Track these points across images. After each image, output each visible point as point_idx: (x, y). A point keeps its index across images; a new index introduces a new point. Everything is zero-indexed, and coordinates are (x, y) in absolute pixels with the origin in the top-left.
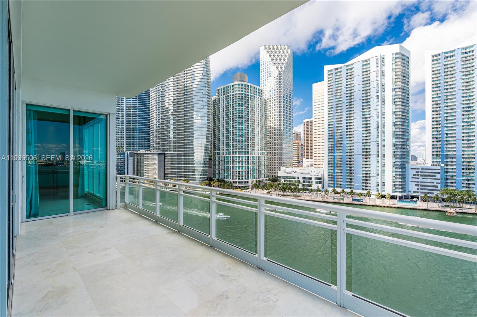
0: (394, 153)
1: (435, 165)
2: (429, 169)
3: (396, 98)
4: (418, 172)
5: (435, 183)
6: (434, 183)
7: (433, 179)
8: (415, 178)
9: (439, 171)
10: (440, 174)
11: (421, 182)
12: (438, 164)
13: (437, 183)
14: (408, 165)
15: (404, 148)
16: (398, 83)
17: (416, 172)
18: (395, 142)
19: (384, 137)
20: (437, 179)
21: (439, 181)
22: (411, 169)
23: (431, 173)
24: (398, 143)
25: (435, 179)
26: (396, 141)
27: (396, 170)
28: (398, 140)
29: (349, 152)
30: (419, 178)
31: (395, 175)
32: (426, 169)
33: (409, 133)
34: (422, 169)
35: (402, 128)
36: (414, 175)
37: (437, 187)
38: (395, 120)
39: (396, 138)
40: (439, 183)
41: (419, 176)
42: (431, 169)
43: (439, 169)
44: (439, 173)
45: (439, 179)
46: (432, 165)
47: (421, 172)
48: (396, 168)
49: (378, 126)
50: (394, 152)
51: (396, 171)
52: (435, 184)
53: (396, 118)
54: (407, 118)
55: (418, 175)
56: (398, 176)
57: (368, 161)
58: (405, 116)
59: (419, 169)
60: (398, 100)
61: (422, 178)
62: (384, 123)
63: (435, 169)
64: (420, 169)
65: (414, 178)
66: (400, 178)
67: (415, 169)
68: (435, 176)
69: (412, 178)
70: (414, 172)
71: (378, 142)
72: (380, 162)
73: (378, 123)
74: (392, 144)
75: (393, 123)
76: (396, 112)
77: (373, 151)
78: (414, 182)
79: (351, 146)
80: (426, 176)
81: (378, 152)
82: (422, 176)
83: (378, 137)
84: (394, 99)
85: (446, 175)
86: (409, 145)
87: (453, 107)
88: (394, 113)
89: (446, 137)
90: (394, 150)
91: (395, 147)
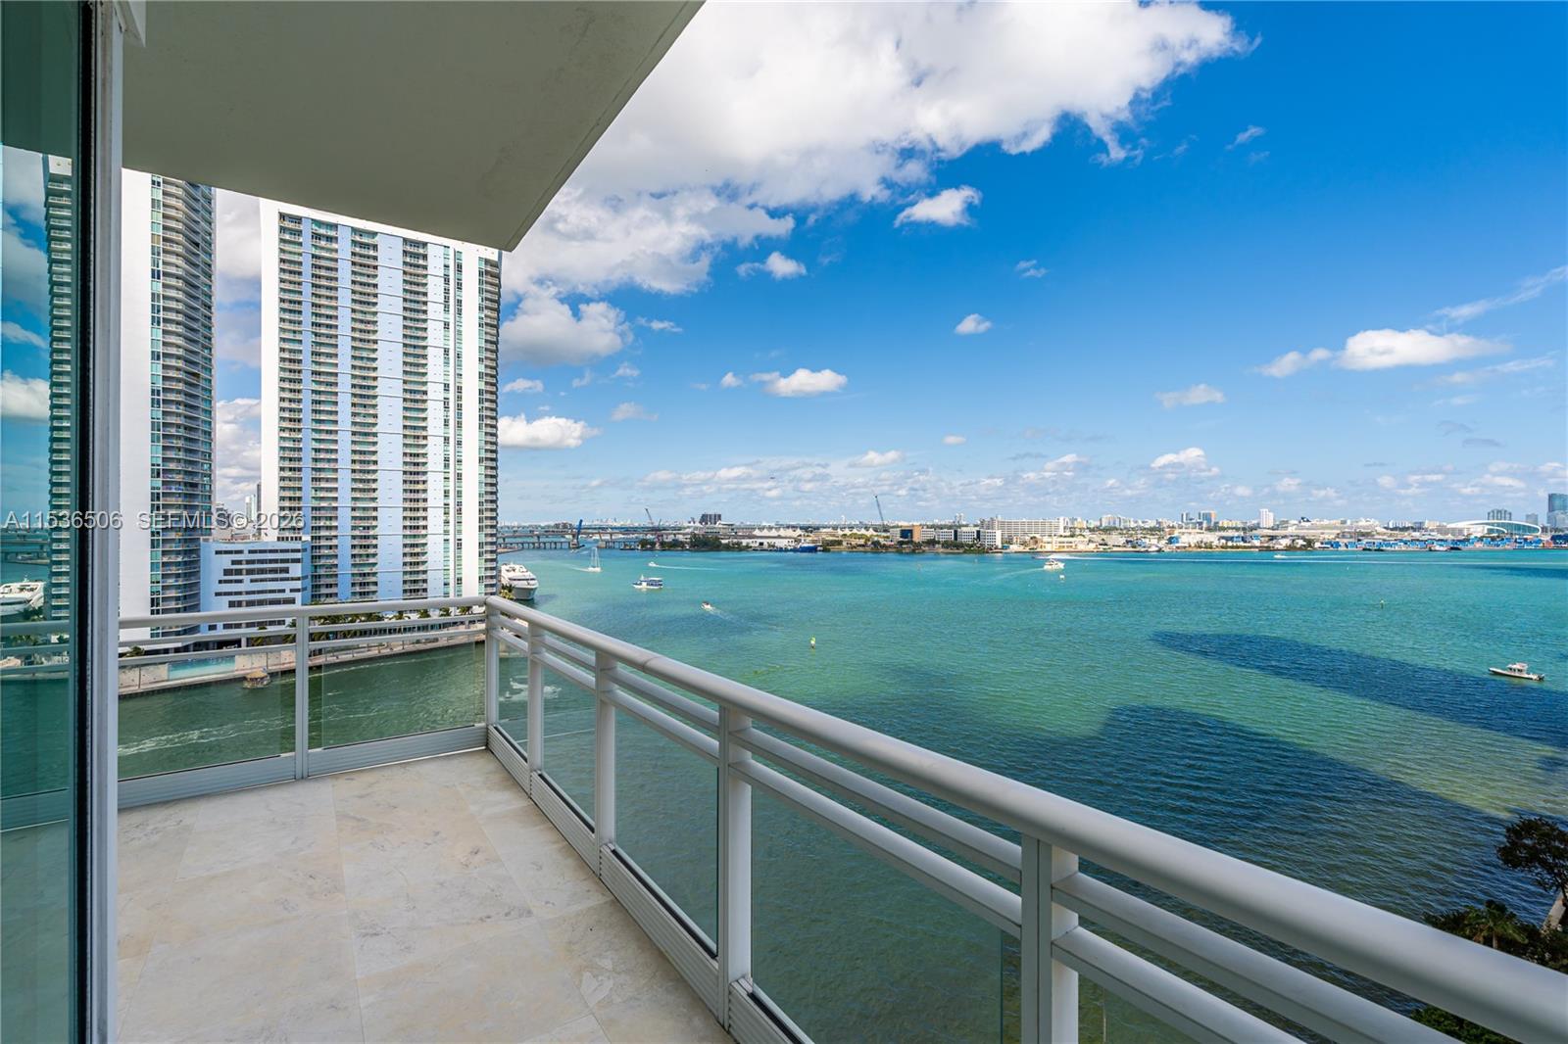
0: (158, 499)
1: (287, 538)
2: (271, 551)
3: (165, 309)
4: (239, 562)
5: (288, 591)
6: (283, 591)
7: (282, 579)
8: (230, 581)
9: (298, 555)
10: (300, 565)
11: (248, 593)
12: (294, 536)
13: (292, 591)
14: (206, 540)
15: (194, 485)
16: (173, 259)
17: (234, 562)
18: (160, 462)
20: (293, 579)
21: (298, 585)
22: (217, 553)
23: (275, 561)
24: (172, 466)
25: (287, 579)
26: (164, 460)
27: (165, 559)
28: (171, 454)
30: (240, 581)
31: (160, 578)
32: (261, 552)
33: (210, 434)
34: (250, 552)
35: (186, 417)
36: (227, 572)
37: (292, 601)
38: (160, 385)
39: (165, 448)
40: (298, 590)
41: (241, 574)
42: (276, 551)
43: (298, 551)
44: (297, 561)
45: (298, 579)
46: (279, 539)
47: (248, 562)
48: (164, 553)
50: (155, 497)
51: (164, 564)
52: (288, 595)
53: (165, 378)
54: (202, 383)
55: (239, 572)
56: (171, 581)
58: (196, 375)
59: (241, 552)
60: (172, 316)
61: (252, 581)
63: (287, 551)
64: (246, 552)
65: (226, 582)
66: (178, 587)
67: (230, 552)
68: (286, 570)
69: (220, 582)
70: (226, 562)
74: (150, 467)
75: (153, 391)
76: (166, 355)
78: (226, 594)
80: (262, 571)
82: (250, 572)
85: (316, 567)
86: (210, 476)
87: (332, 379)
88: (155, 356)
89: (315, 460)
90: (156, 491)
91: (161, 479)
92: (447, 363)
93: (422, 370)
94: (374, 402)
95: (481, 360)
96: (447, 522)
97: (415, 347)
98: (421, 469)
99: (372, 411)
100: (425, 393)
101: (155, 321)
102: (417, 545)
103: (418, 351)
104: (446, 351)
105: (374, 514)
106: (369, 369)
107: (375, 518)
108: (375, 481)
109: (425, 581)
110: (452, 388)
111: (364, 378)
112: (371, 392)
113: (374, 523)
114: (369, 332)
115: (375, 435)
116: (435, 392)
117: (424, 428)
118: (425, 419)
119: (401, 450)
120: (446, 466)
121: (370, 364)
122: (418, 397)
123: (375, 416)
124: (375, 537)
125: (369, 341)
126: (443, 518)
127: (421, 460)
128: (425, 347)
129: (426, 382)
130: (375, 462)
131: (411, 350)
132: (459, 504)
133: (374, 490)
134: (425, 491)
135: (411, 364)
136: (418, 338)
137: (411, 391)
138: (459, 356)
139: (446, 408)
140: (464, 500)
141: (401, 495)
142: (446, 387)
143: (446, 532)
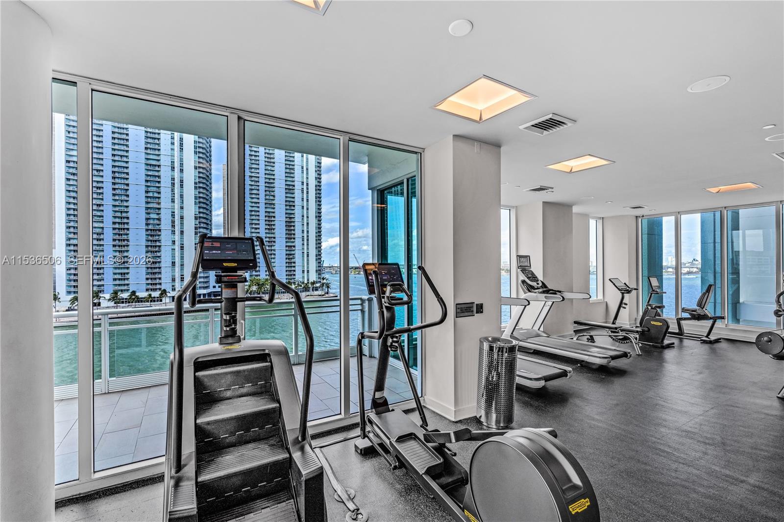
18: (198, 213)
19: (183, 203)
24: (201, 215)
26: (200, 212)
28: (201, 210)
29: (119, 223)
38: (197, 180)
39: (199, 207)
49: (173, 184)
50: (196, 228)
53: (199, 177)
57: (156, 241)
60: (201, 150)
62: (182, 181)
71: (173, 210)
72: (177, 243)
73: (173, 179)
74: (194, 215)
75: (195, 183)
76: (199, 167)
77: (165, 225)
79: (121, 212)
81: (173, 226)
83: (173, 201)
84: (195, 147)
87: (256, 179)
88: (196, 168)
89: (251, 215)
90: (196, 226)
91: (198, 221)
92: (303, 173)
93: (292, 175)
94: (273, 189)
95: (316, 171)
96: (303, 244)
97: (289, 165)
98: (292, 220)
99: (272, 194)
100: (294, 186)
101: (195, 153)
102: (291, 255)
103: (291, 167)
104: (302, 168)
105: (274, 240)
106: (271, 175)
107: (274, 242)
108: (274, 225)
109: (294, 271)
110: (305, 184)
111: (270, 179)
112: (272, 185)
113: (274, 244)
114: (271, 158)
115: (274, 204)
116: (298, 186)
117: (293, 202)
118: (294, 198)
119: (284, 211)
120: (303, 219)
121: (271, 172)
122: (291, 187)
123: (274, 196)
124: (274, 250)
125: (271, 162)
126: (302, 242)
127: (292, 216)
128: (293, 165)
129: (294, 181)
130: (274, 217)
131: (288, 166)
132: (308, 236)
133: (274, 229)
134: (294, 230)
135: (288, 173)
136: (291, 161)
137: (288, 185)
138: (307, 169)
139: (303, 192)
140: (309, 234)
141: (284, 232)
142: (303, 183)
143: (303, 249)
